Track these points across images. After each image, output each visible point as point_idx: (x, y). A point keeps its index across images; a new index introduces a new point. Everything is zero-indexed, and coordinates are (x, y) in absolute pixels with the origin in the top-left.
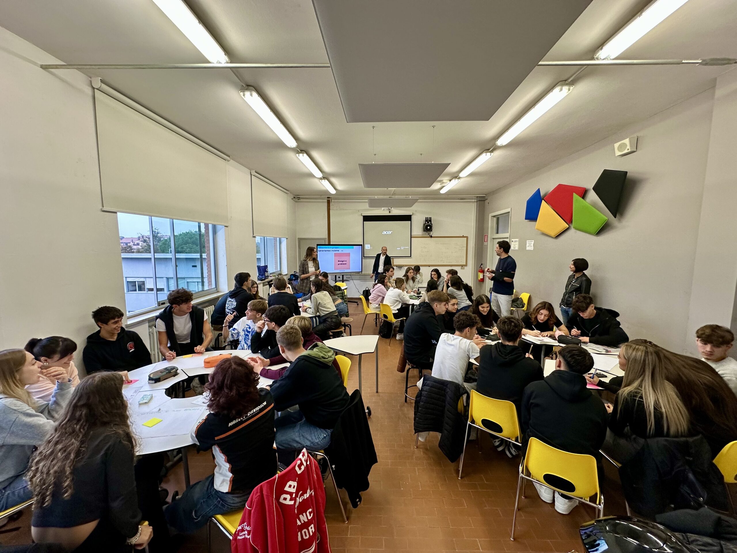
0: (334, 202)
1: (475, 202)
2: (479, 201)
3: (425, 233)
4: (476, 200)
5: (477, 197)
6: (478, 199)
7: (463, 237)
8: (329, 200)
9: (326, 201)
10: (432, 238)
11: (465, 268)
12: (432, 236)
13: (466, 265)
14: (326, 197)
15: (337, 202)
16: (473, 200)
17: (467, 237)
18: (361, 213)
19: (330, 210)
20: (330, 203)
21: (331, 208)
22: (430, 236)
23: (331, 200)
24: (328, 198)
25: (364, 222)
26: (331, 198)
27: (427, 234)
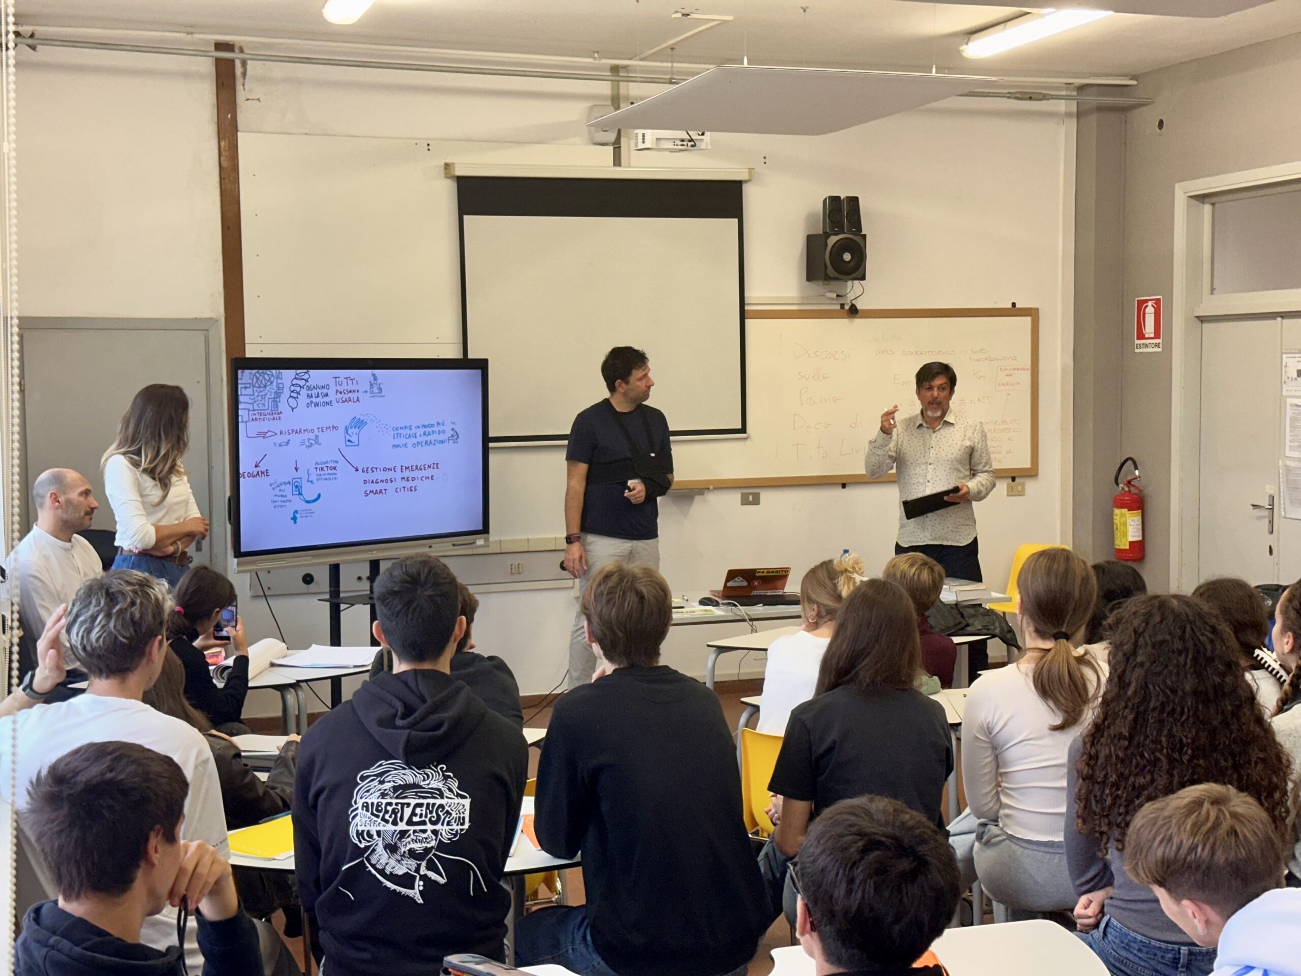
0: (263, 80)
1: (1068, 115)
2: (1096, 109)
3: (816, 288)
4: (1073, 107)
5: (1081, 88)
6: (1092, 99)
7: (1014, 311)
8: (232, 62)
9: (206, 66)
10: (858, 322)
11: (1031, 486)
12: (859, 307)
13: (1031, 473)
14: (206, 42)
15: (286, 80)
16: (1061, 106)
17: (1032, 313)
18: (442, 163)
19: (237, 131)
20: (239, 87)
21: (246, 113)
22: (842, 306)
23: (244, 63)
24: (219, 46)
25: (465, 217)
26: (241, 51)
27: (829, 295)
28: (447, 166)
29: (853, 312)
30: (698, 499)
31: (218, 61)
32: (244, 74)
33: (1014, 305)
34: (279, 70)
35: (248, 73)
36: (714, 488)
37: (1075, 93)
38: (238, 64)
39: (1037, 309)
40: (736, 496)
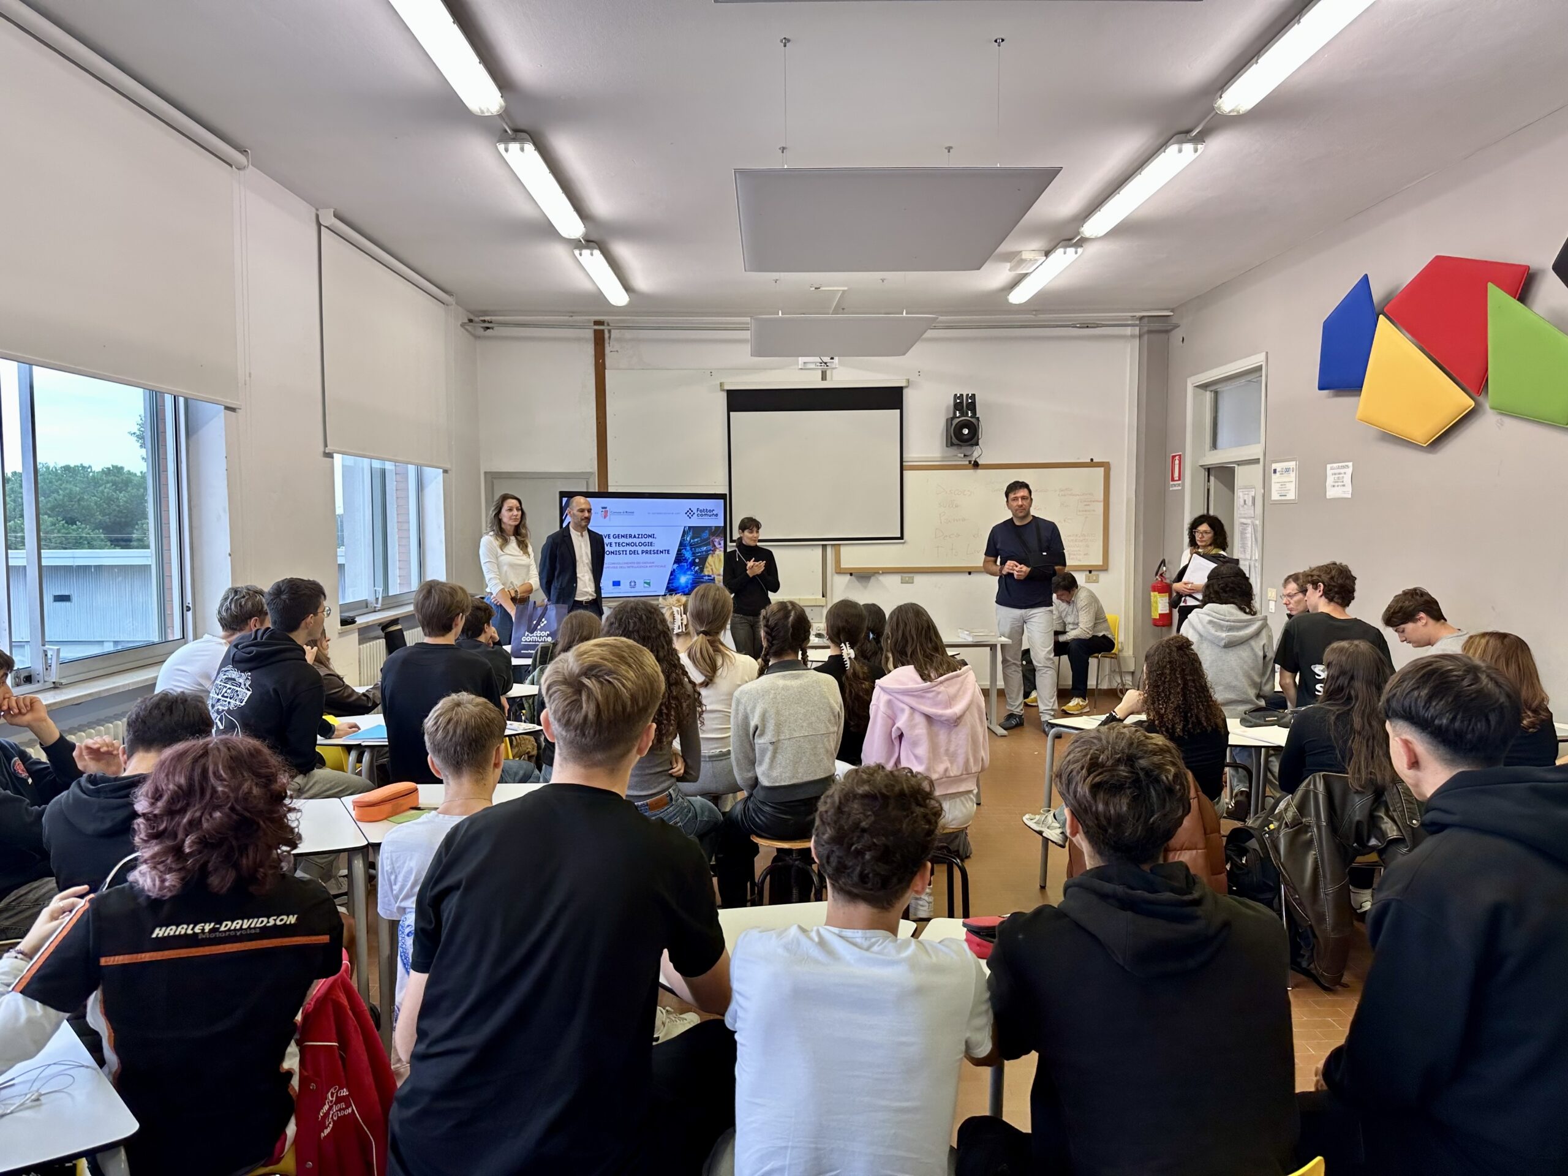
0: (618, 340)
1: (1133, 336)
2: (1150, 332)
3: (953, 451)
4: (1137, 330)
5: (1141, 318)
6: (1146, 325)
7: (1092, 464)
8: (603, 331)
9: (589, 334)
10: (979, 471)
11: (1103, 576)
12: (980, 462)
13: (1104, 568)
14: (589, 321)
15: (632, 340)
16: (1128, 331)
17: (1106, 466)
18: (719, 383)
19: (605, 369)
20: (607, 345)
21: (609, 361)
22: (970, 462)
23: (609, 331)
24: (596, 323)
25: (731, 413)
26: (608, 325)
27: (959, 455)
28: (721, 384)
29: (976, 465)
30: (873, 579)
31: (595, 331)
32: (610, 337)
33: (1092, 460)
34: (628, 334)
35: (612, 336)
36: (883, 573)
37: (1138, 322)
38: (606, 332)
39: (1108, 463)
40: (897, 578)
